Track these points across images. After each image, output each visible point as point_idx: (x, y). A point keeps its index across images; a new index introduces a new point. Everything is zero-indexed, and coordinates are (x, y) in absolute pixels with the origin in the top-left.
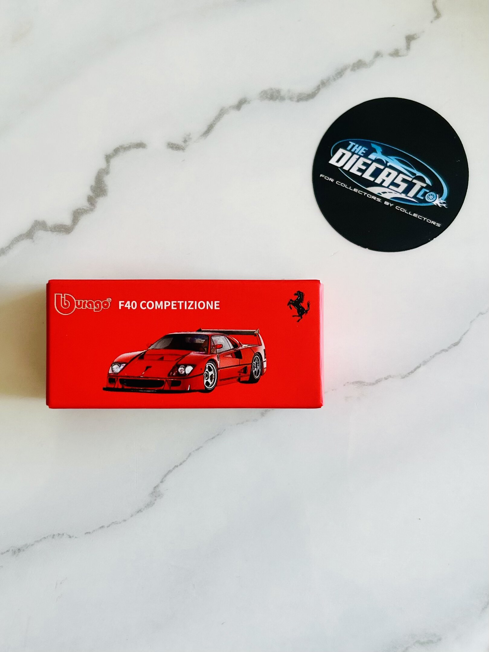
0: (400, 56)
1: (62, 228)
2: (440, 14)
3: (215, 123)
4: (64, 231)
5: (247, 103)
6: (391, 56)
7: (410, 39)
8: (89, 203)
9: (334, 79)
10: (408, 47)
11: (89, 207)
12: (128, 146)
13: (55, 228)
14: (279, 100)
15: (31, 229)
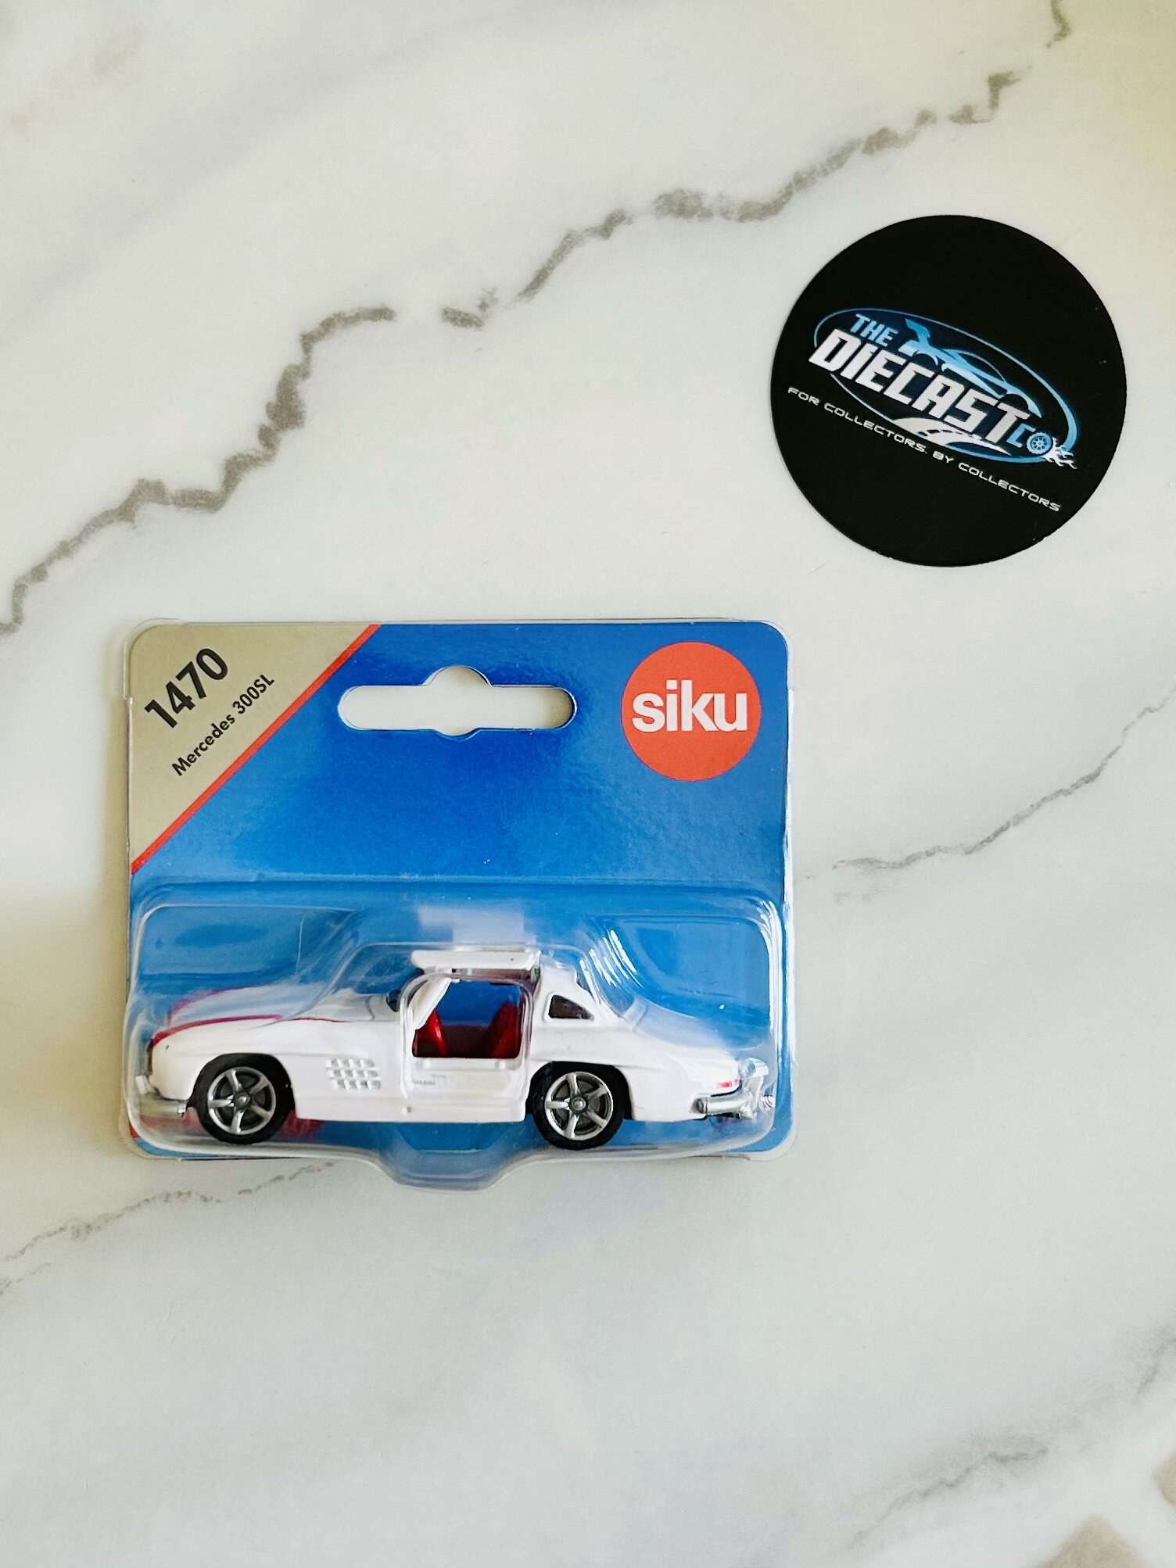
0: (975, 122)
1: (201, 498)
2: (1069, 30)
3: (551, 265)
4: (205, 505)
5: (626, 221)
6: (956, 121)
7: (998, 83)
8: (261, 443)
9: (825, 170)
10: (994, 103)
11: (261, 450)
12: (352, 314)
13: (183, 497)
14: (699, 216)
15: (129, 500)
